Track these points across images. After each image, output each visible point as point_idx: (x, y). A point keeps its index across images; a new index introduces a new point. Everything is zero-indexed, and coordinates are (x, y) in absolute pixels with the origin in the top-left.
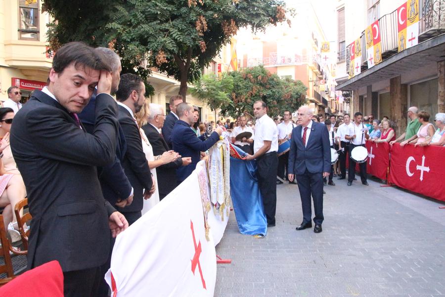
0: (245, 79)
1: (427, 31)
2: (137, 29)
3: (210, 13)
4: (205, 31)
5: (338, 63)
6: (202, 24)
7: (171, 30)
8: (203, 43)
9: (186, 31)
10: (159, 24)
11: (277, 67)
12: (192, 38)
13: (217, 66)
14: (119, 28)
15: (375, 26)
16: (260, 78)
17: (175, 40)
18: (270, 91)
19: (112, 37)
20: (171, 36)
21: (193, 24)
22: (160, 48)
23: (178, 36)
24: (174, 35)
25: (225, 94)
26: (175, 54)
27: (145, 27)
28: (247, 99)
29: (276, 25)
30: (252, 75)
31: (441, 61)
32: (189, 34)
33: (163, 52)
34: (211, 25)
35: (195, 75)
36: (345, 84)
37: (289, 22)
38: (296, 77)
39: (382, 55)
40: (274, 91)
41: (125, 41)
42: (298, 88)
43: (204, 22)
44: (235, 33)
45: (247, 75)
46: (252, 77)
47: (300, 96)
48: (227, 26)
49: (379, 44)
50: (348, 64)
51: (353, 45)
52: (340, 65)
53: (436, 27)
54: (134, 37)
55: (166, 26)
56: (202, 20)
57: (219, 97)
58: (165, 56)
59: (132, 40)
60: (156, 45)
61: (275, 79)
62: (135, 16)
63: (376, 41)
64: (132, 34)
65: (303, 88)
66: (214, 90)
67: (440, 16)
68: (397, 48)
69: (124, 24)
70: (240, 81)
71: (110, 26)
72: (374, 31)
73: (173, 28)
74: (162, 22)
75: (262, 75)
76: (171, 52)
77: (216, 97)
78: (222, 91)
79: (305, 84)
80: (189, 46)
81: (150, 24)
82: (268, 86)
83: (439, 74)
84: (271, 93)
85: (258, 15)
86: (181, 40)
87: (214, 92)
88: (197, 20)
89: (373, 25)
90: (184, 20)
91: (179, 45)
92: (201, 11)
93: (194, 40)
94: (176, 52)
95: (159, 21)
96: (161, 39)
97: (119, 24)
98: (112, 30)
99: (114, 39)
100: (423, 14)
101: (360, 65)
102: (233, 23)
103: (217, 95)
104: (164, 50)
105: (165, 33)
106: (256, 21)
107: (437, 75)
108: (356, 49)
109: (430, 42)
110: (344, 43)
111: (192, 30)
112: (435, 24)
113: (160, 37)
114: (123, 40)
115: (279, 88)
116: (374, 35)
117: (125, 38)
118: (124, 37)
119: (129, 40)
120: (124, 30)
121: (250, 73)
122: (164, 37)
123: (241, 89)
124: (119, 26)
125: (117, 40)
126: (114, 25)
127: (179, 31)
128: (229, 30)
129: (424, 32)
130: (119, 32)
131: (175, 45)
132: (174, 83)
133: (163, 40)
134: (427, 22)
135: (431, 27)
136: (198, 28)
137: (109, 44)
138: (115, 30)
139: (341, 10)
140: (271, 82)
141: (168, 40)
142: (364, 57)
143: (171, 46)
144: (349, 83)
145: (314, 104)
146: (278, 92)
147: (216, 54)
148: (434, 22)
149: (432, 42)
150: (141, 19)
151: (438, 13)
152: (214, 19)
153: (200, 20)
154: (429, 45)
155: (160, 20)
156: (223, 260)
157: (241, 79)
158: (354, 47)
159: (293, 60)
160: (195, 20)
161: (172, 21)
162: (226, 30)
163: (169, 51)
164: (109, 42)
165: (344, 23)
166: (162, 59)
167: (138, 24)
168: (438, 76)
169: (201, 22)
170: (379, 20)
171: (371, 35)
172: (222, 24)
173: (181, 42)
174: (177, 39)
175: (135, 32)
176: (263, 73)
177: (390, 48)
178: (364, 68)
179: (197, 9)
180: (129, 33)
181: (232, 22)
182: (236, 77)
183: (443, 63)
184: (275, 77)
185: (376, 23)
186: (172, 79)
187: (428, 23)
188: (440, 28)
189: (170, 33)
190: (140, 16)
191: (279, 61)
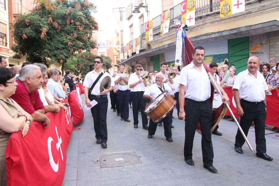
0: (81, 57)
3: (74, 47)
16: (88, 57)
21: (70, 51)
27: (56, 52)
28: (82, 67)
29: (94, 49)
37: (97, 48)
38: (107, 55)
39: (132, 54)
42: (107, 60)
43: (73, 50)
46: (84, 56)
47: (108, 64)
49: (131, 50)
50: (123, 54)
51: (125, 47)
52: (121, 54)
55: (62, 51)
57: (71, 67)
59: (52, 56)
62: (52, 48)
63: (130, 48)
66: (69, 64)
67: (144, 45)
68: (136, 52)
69: (49, 50)
75: (89, 55)
78: (72, 64)
83: (146, 62)
85: (88, 47)
89: (129, 43)
90: (67, 49)
92: (72, 47)
100: (140, 43)
101: (127, 56)
103: (70, 66)
106: (88, 49)
108: (125, 49)
110: (122, 45)
117: (50, 55)
121: (83, 54)
123: (79, 62)
126: (46, 50)
129: (140, 49)
136: (71, 52)
138: (46, 52)
139: (122, 31)
141: (62, 56)
142: (128, 53)
157: (79, 57)
163: (63, 59)
165: (123, 36)
167: (54, 50)
169: (72, 50)
170: (131, 41)
171: (129, 46)
176: (90, 54)
177: (134, 51)
178: (128, 57)
179: (71, 47)
180: (51, 53)
182: (77, 56)
188: (144, 48)
190: (54, 48)
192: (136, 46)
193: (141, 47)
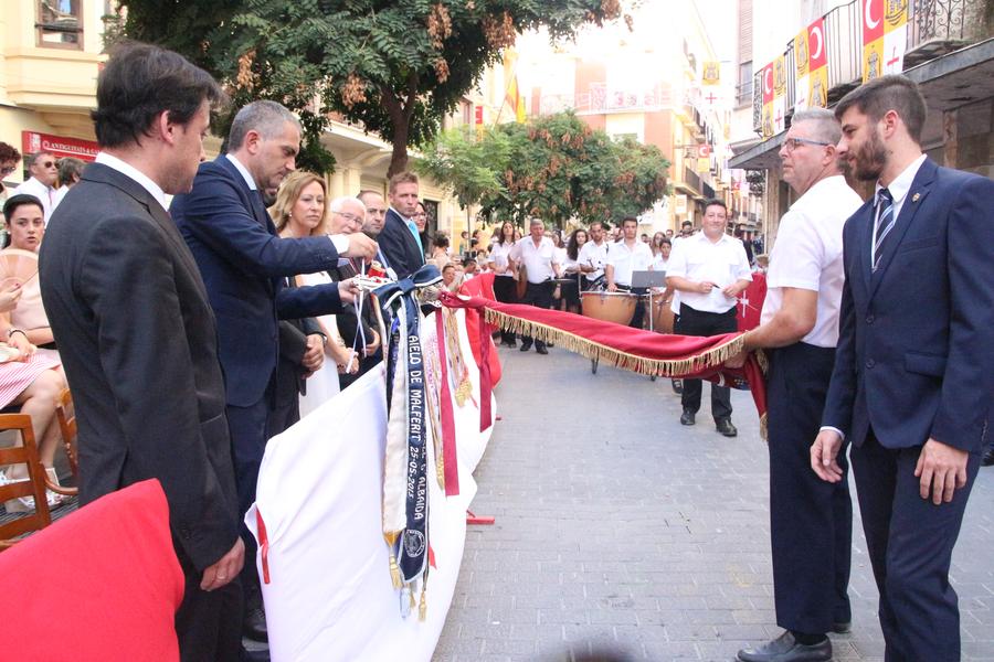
0: (535, 141)
1: (923, 44)
2: (299, 30)
4: (446, 37)
5: (736, 110)
6: (441, 21)
7: (375, 32)
8: (442, 62)
9: (406, 36)
10: (348, 18)
11: (605, 115)
12: (420, 52)
13: (474, 110)
14: (262, 27)
15: (816, 30)
16: (567, 138)
17: (383, 54)
18: (588, 167)
19: (247, 45)
20: (375, 45)
21: (422, 21)
22: (350, 70)
23: (389, 46)
24: (381, 44)
25: (491, 174)
26: (383, 82)
27: (319, 25)
28: (537, 183)
29: (600, 25)
30: (550, 132)
31: (952, 110)
32: (413, 43)
33: (358, 80)
34: (459, 25)
35: (425, 130)
36: (750, 156)
37: (628, 20)
38: (646, 138)
39: (829, 93)
40: (598, 167)
41: (274, 55)
42: (649, 161)
43: (446, 19)
44: (511, 42)
45: (538, 131)
46: (549, 136)
47: (654, 179)
48: (496, 26)
49: (822, 69)
50: (757, 112)
51: (769, 70)
52: (739, 113)
53: (943, 37)
54: (293, 45)
55: (364, 23)
56: (441, 13)
57: (477, 180)
58: (362, 87)
59: (290, 52)
60: (342, 64)
61: (600, 142)
63: (816, 64)
64: (290, 40)
65: (663, 161)
66: (467, 164)
67: (950, 14)
68: (861, 80)
69: (271, 17)
70: (525, 144)
71: (241, 19)
72: (813, 41)
73: (379, 28)
74: (354, 15)
75: (572, 131)
76: (375, 79)
77: (470, 179)
78: (484, 165)
79: (664, 152)
80: (413, 68)
81: (328, 18)
82: (584, 156)
83: (946, 136)
84: (590, 172)
85: (561, 5)
86: (396, 55)
87: (466, 168)
88: (430, 13)
89: (810, 28)
90: (402, 11)
91: (392, 64)
93: (424, 56)
94: (387, 79)
95: (349, 13)
96: (353, 50)
97: (262, 17)
98: (244, 30)
99: (249, 50)
100: (915, 8)
101: (782, 114)
102: (507, 20)
103: (473, 174)
104: (360, 75)
105: (361, 38)
106: (559, 17)
107: (941, 139)
108: (775, 79)
109: (926, 69)
110: (749, 66)
111: (419, 35)
112: (939, 29)
113: (351, 47)
114: (269, 53)
115: (607, 161)
116: (813, 49)
117: (274, 47)
118: (273, 44)
119: (283, 53)
120: (273, 29)
121: (544, 127)
122: (360, 46)
123: (524, 162)
124: (262, 22)
125: (257, 51)
126: (251, 19)
127: (392, 35)
128: (498, 36)
129: (916, 47)
130: (261, 34)
131: (383, 65)
132: (379, 148)
133: (358, 53)
134: (923, 24)
135: (932, 36)
136: (432, 30)
137: (241, 60)
138: (254, 30)
140: (591, 147)
141: (368, 54)
142: (791, 99)
143: (374, 66)
144: (759, 152)
145: (685, 197)
146: (607, 170)
147: (469, 84)
148: (937, 25)
149: (932, 69)
150: (309, 7)
151: (947, 6)
152: (468, 12)
153: (437, 13)
154: (923, 76)
155: (351, 10)
156: (477, 518)
157: (527, 141)
158: (771, 74)
159: (641, 100)
160: (427, 13)
161: (376, 13)
162: (492, 36)
163: (371, 76)
164: (240, 56)
165: (751, 21)
166: (354, 93)
167: (304, 17)
168: (945, 140)
169: (439, 19)
170: (824, 17)
171: (805, 49)
172: (484, 23)
173: (395, 59)
174: (386, 54)
175: (297, 35)
176: (573, 127)
177: (846, 80)
180: (284, 36)
181: (506, 18)
182: (514, 136)
183: (954, 114)
184: (600, 137)
185: (818, 24)
186: (374, 139)
187: (926, 28)
188: (950, 39)
189: (371, 38)
191: (611, 101)
192: (871, 36)
193: (926, 31)
